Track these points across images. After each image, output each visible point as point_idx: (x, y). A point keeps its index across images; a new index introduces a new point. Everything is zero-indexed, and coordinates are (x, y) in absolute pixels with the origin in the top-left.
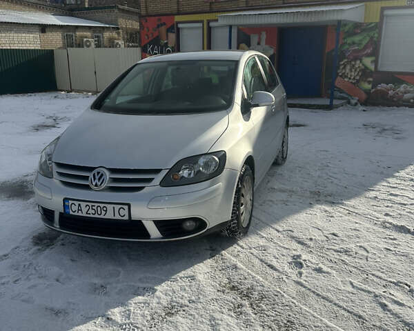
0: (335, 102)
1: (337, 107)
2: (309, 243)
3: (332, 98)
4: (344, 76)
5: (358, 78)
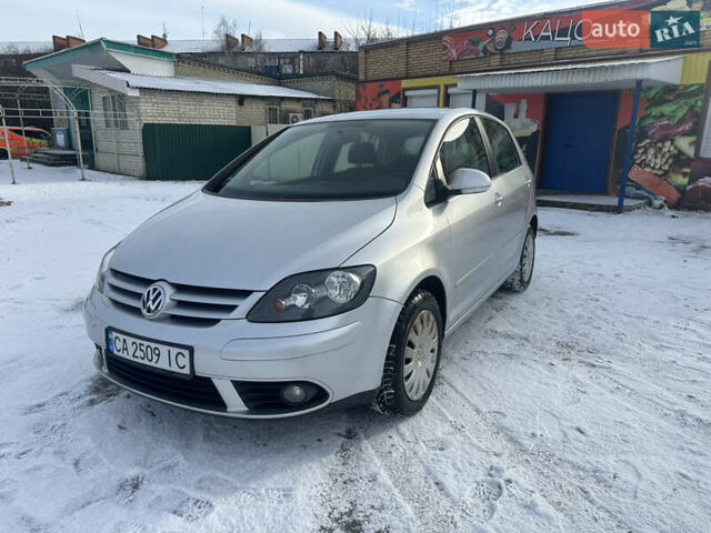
0: (627, 202)
1: (630, 209)
2: (527, 442)
3: (622, 196)
4: (644, 164)
5: (666, 167)
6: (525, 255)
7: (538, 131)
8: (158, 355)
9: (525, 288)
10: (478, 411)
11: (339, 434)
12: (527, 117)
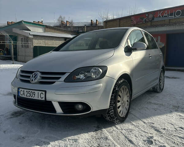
2: (162, 131)
6: (161, 80)
7: (164, 46)
8: (35, 95)
9: (161, 91)
10: (144, 123)
11: (95, 127)
12: (160, 42)
